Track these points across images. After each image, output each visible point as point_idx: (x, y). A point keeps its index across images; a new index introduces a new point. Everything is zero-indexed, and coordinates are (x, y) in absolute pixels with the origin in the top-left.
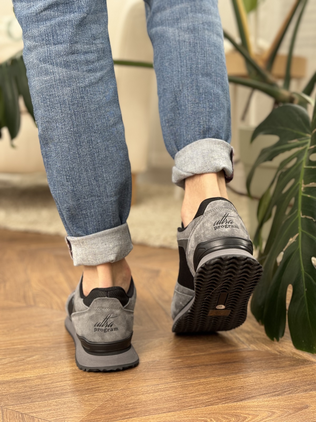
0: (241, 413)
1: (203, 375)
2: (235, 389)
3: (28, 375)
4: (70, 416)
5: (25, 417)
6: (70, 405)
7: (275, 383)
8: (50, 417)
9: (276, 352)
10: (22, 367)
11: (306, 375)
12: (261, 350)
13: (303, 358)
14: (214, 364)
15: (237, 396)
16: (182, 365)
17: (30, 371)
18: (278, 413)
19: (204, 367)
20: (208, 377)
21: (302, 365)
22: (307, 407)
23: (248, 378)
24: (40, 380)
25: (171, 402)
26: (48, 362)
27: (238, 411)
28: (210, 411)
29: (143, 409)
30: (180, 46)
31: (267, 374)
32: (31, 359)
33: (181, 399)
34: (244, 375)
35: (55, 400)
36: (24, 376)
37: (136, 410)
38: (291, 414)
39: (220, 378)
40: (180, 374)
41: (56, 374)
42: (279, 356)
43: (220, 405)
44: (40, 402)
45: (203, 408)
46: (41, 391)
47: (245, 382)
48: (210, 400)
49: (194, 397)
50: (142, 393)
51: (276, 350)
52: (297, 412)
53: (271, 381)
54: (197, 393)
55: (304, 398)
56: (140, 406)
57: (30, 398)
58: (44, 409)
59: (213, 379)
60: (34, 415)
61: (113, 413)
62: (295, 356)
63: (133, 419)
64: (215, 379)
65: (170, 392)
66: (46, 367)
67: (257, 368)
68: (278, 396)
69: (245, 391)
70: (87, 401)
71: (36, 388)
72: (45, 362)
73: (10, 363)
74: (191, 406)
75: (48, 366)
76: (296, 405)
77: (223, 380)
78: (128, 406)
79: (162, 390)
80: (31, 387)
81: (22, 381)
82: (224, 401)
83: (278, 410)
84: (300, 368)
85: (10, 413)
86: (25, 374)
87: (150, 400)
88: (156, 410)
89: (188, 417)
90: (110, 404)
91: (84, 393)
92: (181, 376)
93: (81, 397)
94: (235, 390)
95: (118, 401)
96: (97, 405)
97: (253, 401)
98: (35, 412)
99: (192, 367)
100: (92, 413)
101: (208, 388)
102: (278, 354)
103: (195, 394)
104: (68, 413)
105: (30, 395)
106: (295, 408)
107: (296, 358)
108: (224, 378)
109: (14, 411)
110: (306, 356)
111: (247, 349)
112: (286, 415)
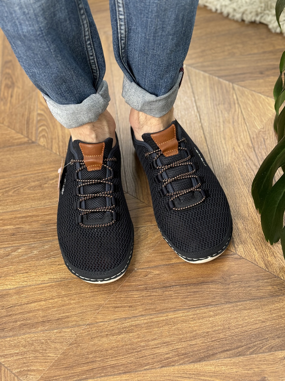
15: (198, 350)
17: (11, 278)
23: (217, 317)
24: (18, 297)
25: (130, 355)
29: (102, 364)
34: (216, 309)
40: (152, 299)
45: (158, 370)
48: (168, 356)
49: (155, 348)
50: (107, 333)
59: (182, 315)
61: (73, 367)
68: (240, 355)
70: (53, 342)
74: (148, 364)
75: (29, 270)
77: (192, 316)
79: (127, 329)
87: (111, 349)
90: (73, 351)
96: (60, 351)
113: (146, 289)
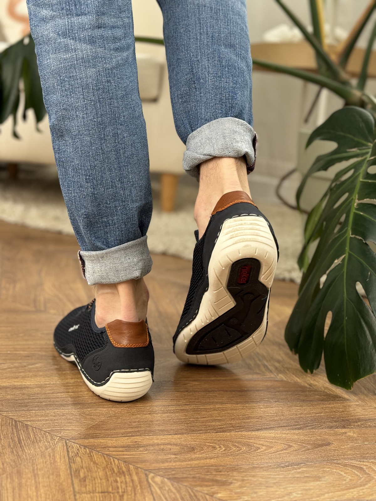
0: (255, 443)
1: (220, 401)
2: (254, 418)
3: (27, 382)
4: (67, 428)
5: (18, 424)
6: (69, 417)
7: (298, 416)
8: (46, 427)
9: (306, 385)
10: (22, 374)
11: (334, 411)
12: (290, 381)
13: (335, 394)
14: (234, 391)
15: (253, 425)
16: (198, 389)
17: (30, 379)
18: (296, 446)
19: (223, 392)
20: (226, 403)
21: (332, 401)
22: (329, 444)
23: (269, 409)
24: (40, 389)
25: (179, 425)
26: (52, 372)
27: (252, 441)
28: (221, 437)
29: (148, 429)
30: (199, 11)
31: (291, 406)
32: (33, 366)
33: (190, 423)
34: (266, 404)
35: (54, 411)
36: (24, 383)
37: (139, 429)
38: (309, 449)
39: (239, 406)
40: (195, 397)
41: (58, 385)
42: (308, 389)
43: (233, 433)
44: (36, 411)
45: (213, 434)
46: (40, 400)
47: (265, 412)
48: (222, 427)
49: (206, 422)
50: (149, 412)
51: (306, 383)
52: (316, 448)
53: (293, 414)
54: (209, 419)
55: (327, 434)
56: (145, 425)
57: (27, 406)
58: (40, 419)
59: (230, 406)
60: (29, 423)
61: (114, 429)
62: (326, 391)
63: (135, 437)
64: (233, 406)
65: (181, 414)
66: (49, 376)
67: (282, 399)
68: (299, 429)
69: (263, 421)
70: (88, 415)
71: (34, 396)
72: (48, 371)
73: (9, 369)
74: (201, 430)
75: (51, 376)
76: (317, 441)
77: (241, 407)
78: (133, 424)
79: (172, 411)
80: (29, 395)
81: (21, 388)
82: (237, 429)
83: (296, 444)
84: (329, 404)
85: (3, 419)
86: (25, 381)
87: (157, 421)
88: (162, 431)
89: (195, 441)
90: (113, 421)
91: (86, 407)
92: (195, 399)
93: (82, 411)
94: (252, 419)
95: (122, 419)
96: (97, 420)
97: (270, 432)
98: (30, 421)
99: (209, 391)
100: (92, 428)
101: (222, 414)
102: (308, 386)
103: (208, 419)
104: (65, 425)
105: (27, 403)
106: (315, 444)
107: (326, 393)
108: (242, 406)
109: (8, 417)
110: (339, 392)
111: (274, 378)
112: (304, 449)
113: (187, 391)
